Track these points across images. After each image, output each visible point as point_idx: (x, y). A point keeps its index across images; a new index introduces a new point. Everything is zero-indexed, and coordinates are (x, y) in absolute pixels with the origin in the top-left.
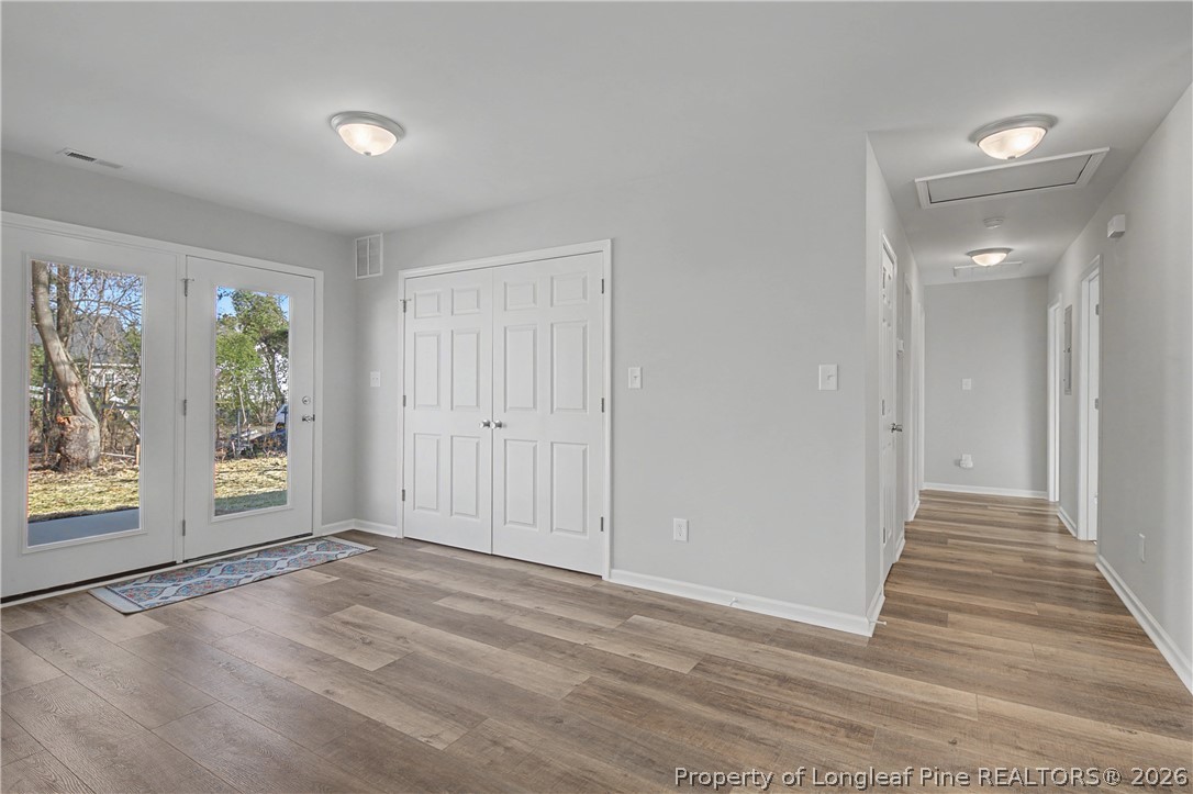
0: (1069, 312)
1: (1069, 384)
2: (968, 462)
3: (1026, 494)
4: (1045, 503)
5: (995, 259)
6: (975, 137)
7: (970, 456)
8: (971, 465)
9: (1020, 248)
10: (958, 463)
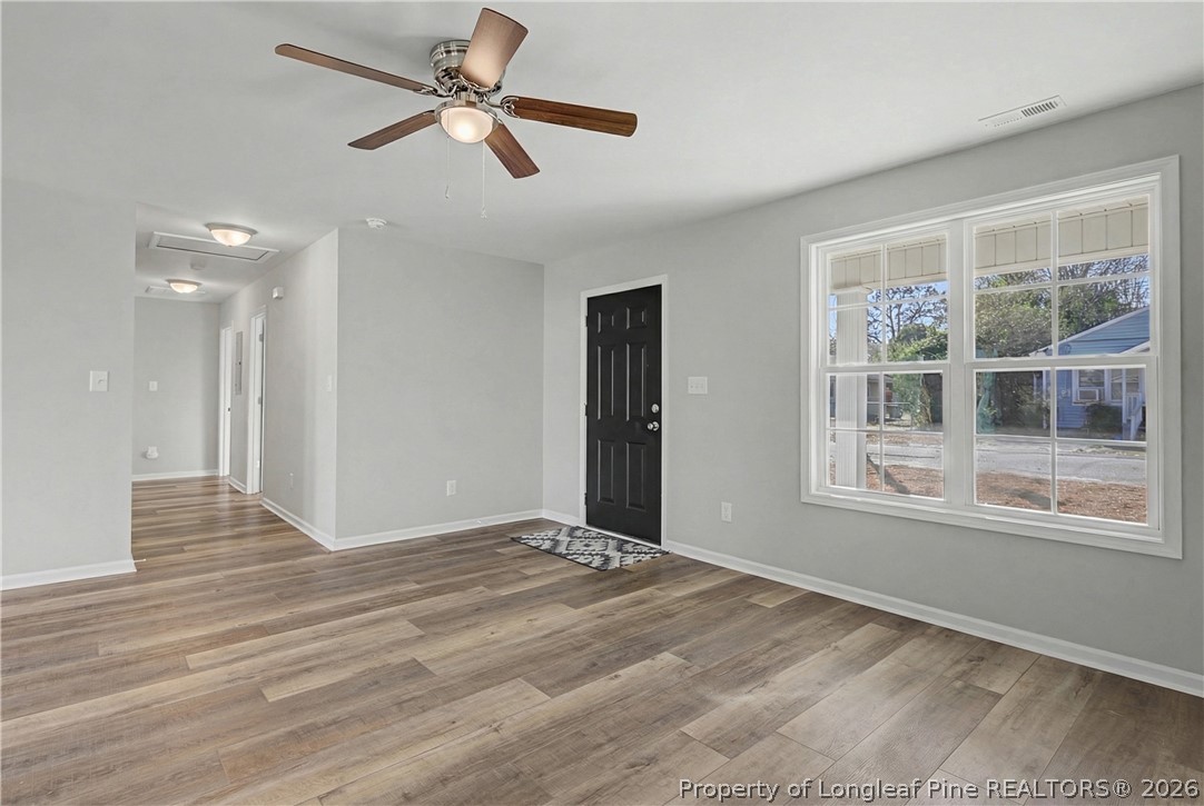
0: (240, 335)
1: (239, 387)
2: (153, 453)
3: (201, 473)
4: (216, 478)
5: (188, 289)
6: (210, 226)
7: (155, 448)
8: (156, 455)
9: (207, 284)
10: (144, 455)
